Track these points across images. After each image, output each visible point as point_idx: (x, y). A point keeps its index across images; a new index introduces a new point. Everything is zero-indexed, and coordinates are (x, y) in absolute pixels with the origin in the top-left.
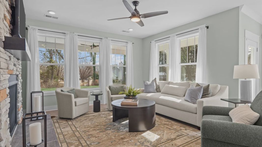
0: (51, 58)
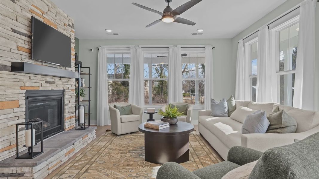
0: (161, 72)
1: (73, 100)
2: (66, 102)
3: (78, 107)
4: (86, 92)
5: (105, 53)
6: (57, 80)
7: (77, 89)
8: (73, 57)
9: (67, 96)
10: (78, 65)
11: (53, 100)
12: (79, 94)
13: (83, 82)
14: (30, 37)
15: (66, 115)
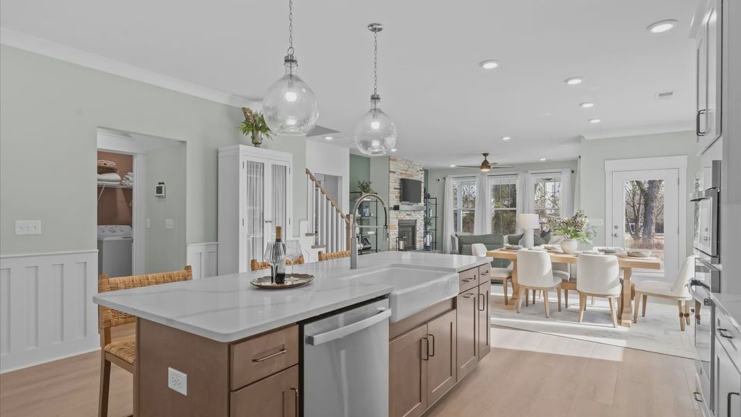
1: (422, 228)
2: (418, 229)
3: (426, 233)
4: (433, 221)
5: (452, 183)
6: (412, 213)
7: (425, 219)
8: (423, 190)
9: (418, 225)
10: (427, 197)
11: (409, 226)
12: (427, 223)
13: (431, 212)
14: (400, 189)
15: (418, 239)
